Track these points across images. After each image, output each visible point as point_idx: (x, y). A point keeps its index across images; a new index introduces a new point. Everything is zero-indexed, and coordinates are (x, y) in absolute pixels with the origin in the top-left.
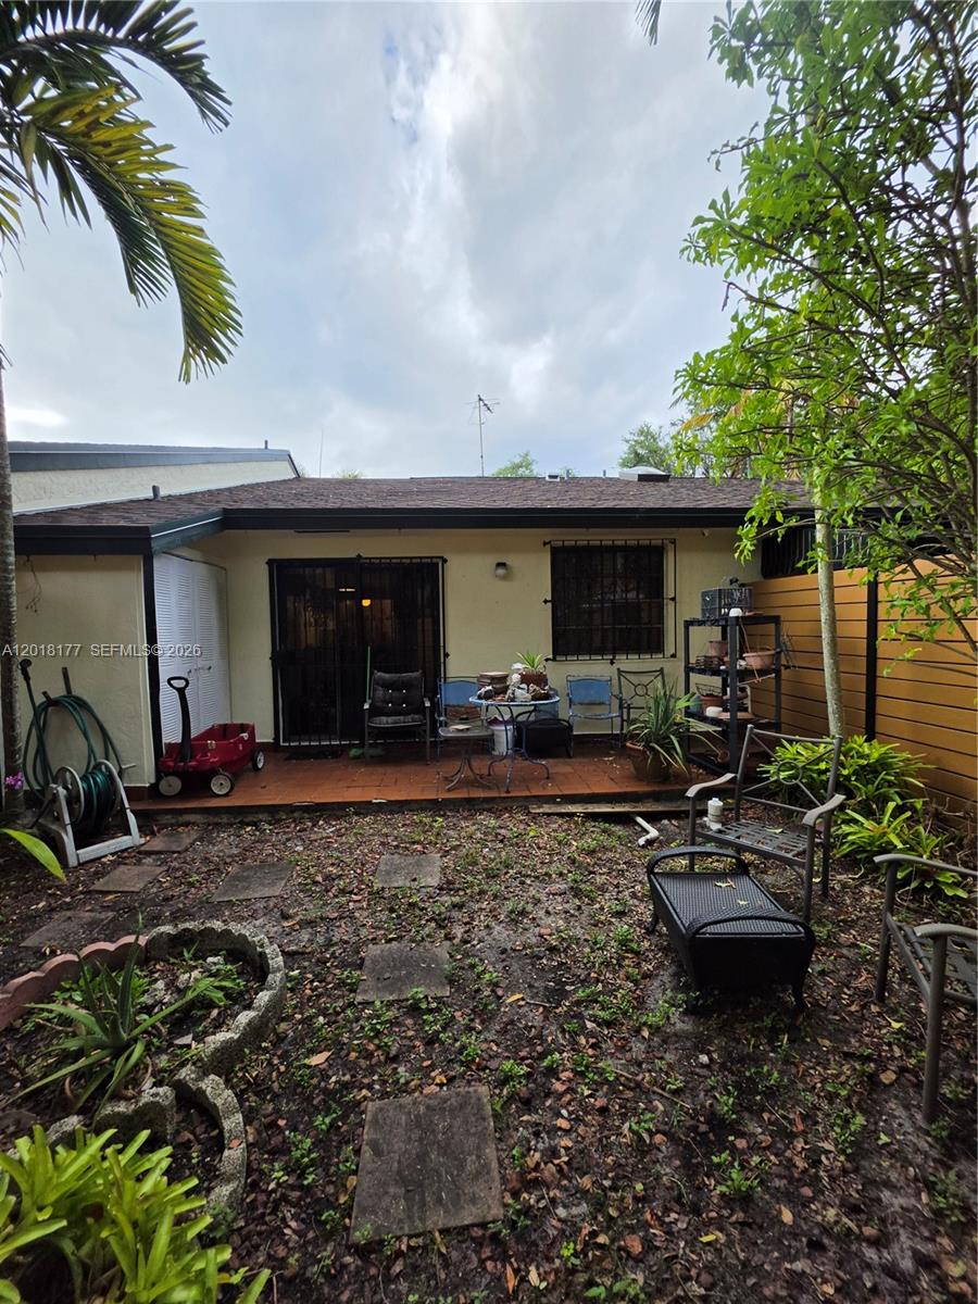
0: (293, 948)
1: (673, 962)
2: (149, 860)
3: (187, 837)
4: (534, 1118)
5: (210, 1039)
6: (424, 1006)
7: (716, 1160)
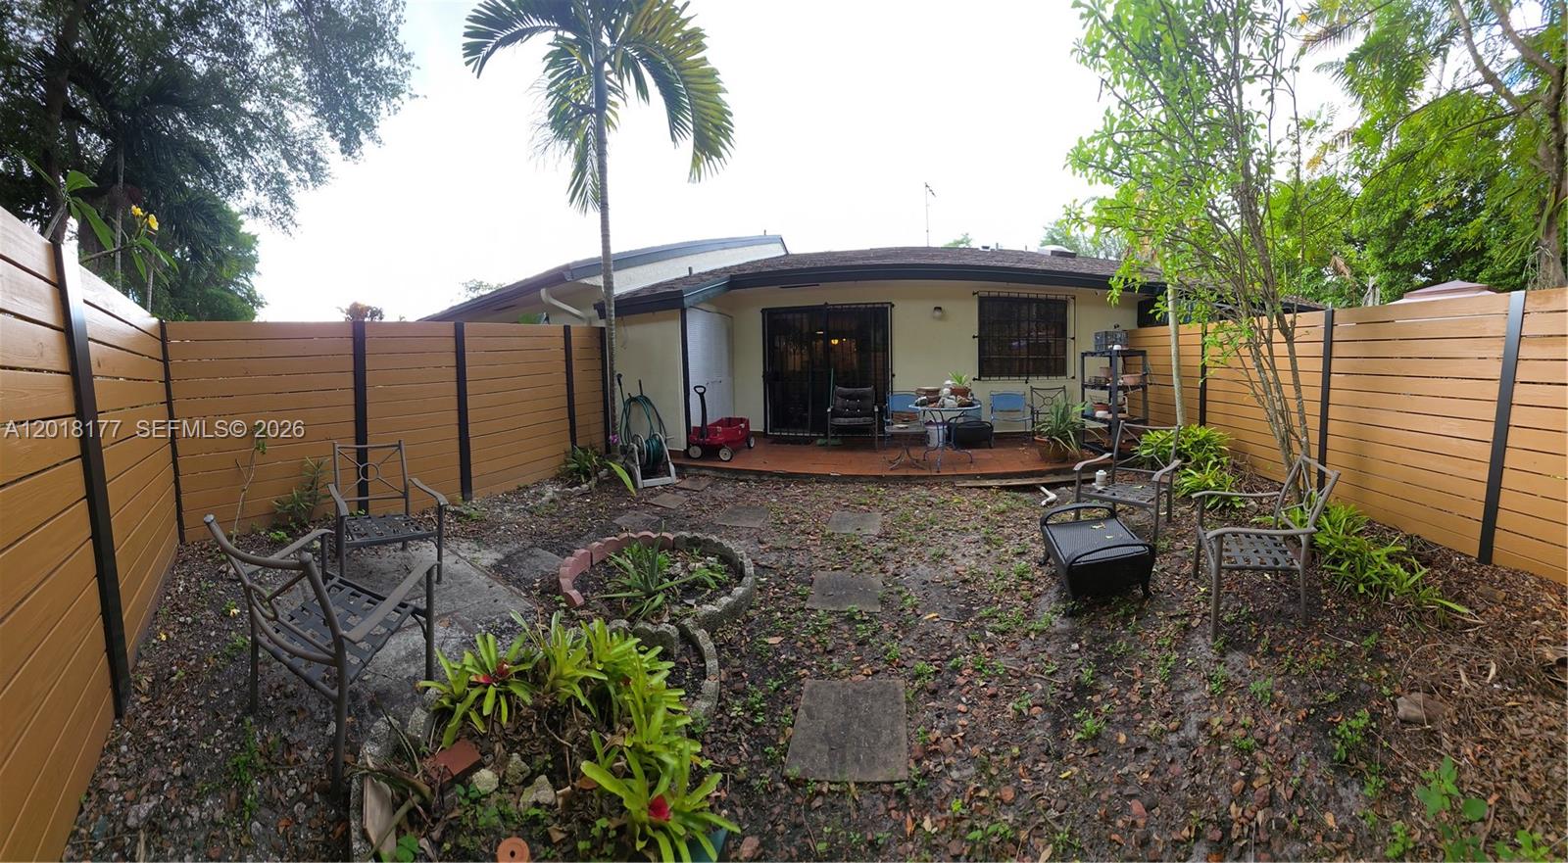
0: (764, 563)
1: (1058, 582)
2: (681, 493)
3: (704, 483)
4: (938, 704)
5: (704, 606)
6: (858, 618)
7: (1076, 716)
